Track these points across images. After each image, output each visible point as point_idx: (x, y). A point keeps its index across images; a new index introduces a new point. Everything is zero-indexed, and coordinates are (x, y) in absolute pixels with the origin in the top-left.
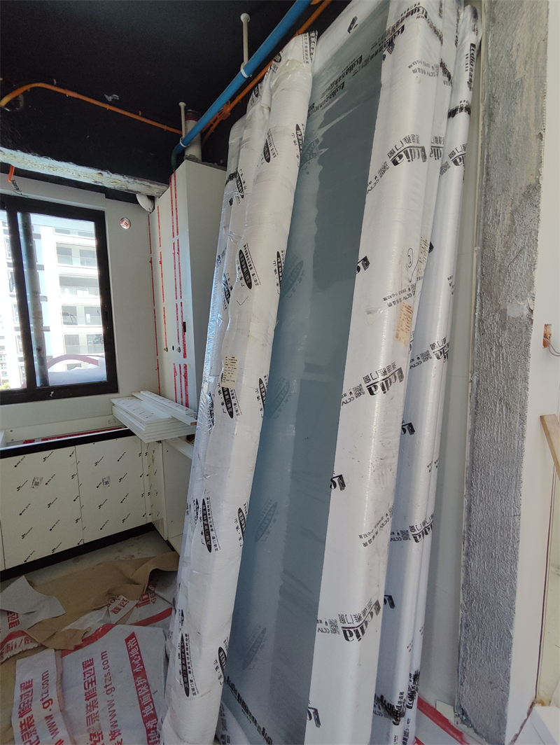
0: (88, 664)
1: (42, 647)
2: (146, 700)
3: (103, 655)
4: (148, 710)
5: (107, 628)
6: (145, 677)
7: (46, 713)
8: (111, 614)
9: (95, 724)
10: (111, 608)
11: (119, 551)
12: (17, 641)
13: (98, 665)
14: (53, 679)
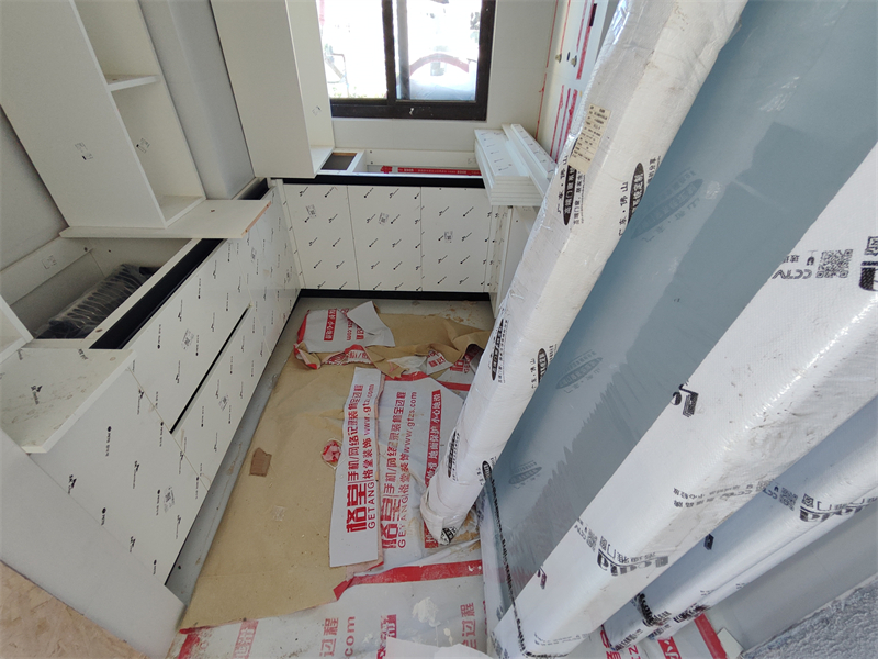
0: (401, 395)
1: (372, 365)
2: (434, 446)
3: (413, 395)
4: (433, 455)
5: (421, 375)
6: (439, 429)
7: (366, 415)
8: (429, 365)
9: (395, 441)
10: (430, 360)
11: (452, 310)
12: (358, 352)
13: (408, 399)
14: (376, 394)
